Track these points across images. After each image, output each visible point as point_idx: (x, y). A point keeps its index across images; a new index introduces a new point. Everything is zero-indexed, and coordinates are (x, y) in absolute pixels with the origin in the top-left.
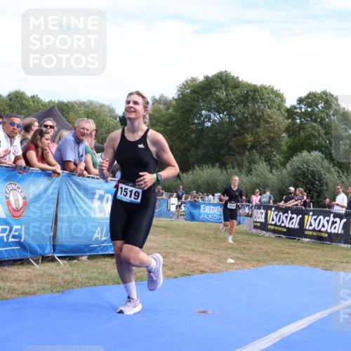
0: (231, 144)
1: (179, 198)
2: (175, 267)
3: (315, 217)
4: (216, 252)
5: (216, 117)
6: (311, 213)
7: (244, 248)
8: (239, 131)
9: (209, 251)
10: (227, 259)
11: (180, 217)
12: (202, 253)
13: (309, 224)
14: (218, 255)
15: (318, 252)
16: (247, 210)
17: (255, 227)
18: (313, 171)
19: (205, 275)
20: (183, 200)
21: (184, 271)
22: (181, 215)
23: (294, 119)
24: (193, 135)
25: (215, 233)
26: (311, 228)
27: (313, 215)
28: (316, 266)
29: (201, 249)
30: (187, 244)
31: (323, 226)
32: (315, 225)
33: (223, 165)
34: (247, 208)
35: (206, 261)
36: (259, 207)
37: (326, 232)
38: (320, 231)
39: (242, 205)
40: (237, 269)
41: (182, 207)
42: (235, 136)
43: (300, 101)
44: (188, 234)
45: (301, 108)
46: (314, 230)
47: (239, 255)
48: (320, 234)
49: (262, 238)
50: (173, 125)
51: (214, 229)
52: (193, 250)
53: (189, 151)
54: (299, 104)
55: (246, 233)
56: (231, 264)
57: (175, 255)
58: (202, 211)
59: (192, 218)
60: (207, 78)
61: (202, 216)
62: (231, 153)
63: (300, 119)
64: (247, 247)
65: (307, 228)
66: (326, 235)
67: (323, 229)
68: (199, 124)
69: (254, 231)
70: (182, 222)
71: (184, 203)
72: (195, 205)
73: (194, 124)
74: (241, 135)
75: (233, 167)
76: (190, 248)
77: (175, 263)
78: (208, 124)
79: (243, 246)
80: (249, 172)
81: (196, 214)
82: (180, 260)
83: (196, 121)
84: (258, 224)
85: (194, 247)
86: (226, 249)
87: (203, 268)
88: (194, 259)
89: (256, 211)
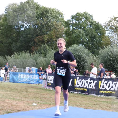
0: (35, 40)
1: (6, 70)
2: (4, 108)
3: (80, 80)
4: (27, 100)
5: (27, 25)
6: (78, 78)
7: (42, 97)
8: (40, 33)
9: (23, 99)
10: (32, 103)
11: (7, 80)
12: (19, 100)
13: (77, 84)
14: (28, 101)
15: (82, 99)
16: (44, 76)
17: (48, 86)
18: (79, 55)
19: (20, 112)
20: (8, 71)
21: (8, 111)
22: (7, 79)
23: (69, 27)
24: (14, 35)
25: (26, 89)
26: (78, 86)
27: (79, 79)
28: (81, 107)
29: (18, 98)
30: (10, 96)
31: (85, 85)
32: (80, 84)
33: (31, 52)
34: (44, 75)
35: (21, 105)
36: (50, 75)
37: (86, 88)
38: (83, 88)
39: (41, 74)
40: (38, 109)
41: (8, 75)
42: (37, 36)
43: (73, 17)
44: (11, 90)
45: (73, 21)
46: (80, 87)
47: (39, 101)
48: (83, 89)
49: (52, 92)
50: (3, 29)
51: (26, 87)
52: (14, 99)
53: (12, 44)
54: (72, 19)
55: (43, 89)
56: (34, 106)
57: (4, 102)
58: (19, 77)
59: (14, 81)
60: (22, 3)
61: (19, 80)
62: (35, 45)
63: (73, 27)
64: (44, 96)
65: (76, 86)
66: (86, 90)
67: (84, 87)
68: (17, 29)
69: (48, 88)
70: (7, 83)
71: (9, 72)
72: (15, 74)
73: (15, 29)
74: (41, 35)
75: (36, 53)
76: (12, 97)
77: (3, 106)
78: (23, 29)
79: (41, 96)
80: (45, 56)
81: (15, 79)
82: (6, 104)
83: (16, 27)
84: (50, 84)
85: (14, 97)
86: (32, 98)
87: (19, 109)
88: (14, 104)
89: (49, 77)
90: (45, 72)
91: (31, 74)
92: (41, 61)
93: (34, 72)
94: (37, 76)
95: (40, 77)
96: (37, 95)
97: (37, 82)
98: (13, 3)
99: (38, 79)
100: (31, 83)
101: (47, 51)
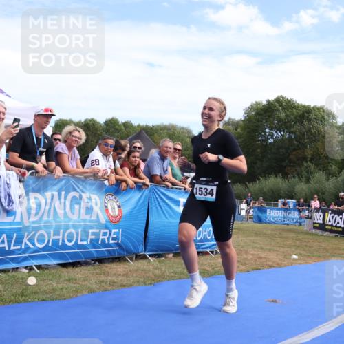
0: (291, 157)
1: (248, 204)
2: (247, 262)
4: (282, 249)
5: (278, 135)
7: (306, 246)
8: (298, 146)
9: (275, 248)
10: (291, 255)
11: (249, 220)
12: (270, 250)
14: (283, 252)
17: (315, 228)
19: (273, 269)
20: (251, 205)
21: (255, 266)
24: (259, 150)
25: (280, 233)
29: (268, 247)
30: (256, 243)
33: (285, 175)
34: (307, 212)
35: (273, 257)
36: (317, 210)
39: (303, 209)
40: (300, 264)
41: (251, 211)
42: (294, 150)
44: (257, 234)
47: (302, 252)
49: (321, 237)
50: (242, 142)
51: (279, 230)
52: (262, 248)
53: (256, 163)
55: (307, 233)
56: (295, 259)
57: (246, 253)
58: (268, 214)
59: (260, 220)
60: (269, 102)
61: (268, 219)
62: (292, 164)
64: (308, 244)
68: (263, 141)
69: (314, 231)
70: (251, 224)
72: (262, 210)
73: (259, 140)
74: (300, 149)
75: (294, 177)
76: (259, 246)
77: (246, 259)
78: (271, 141)
79: (305, 244)
80: (308, 181)
81: (263, 218)
82: (251, 257)
83: (260, 138)
84: (317, 225)
85: (262, 246)
86: (290, 246)
87: (271, 263)
88: (263, 256)
89: (315, 213)
90: (309, 206)
91: (287, 210)
92: (302, 189)
93: (291, 206)
94: (296, 213)
95: (302, 214)
96: (298, 243)
97: (296, 221)
98: (256, 102)
99: (298, 217)
100: (288, 224)
101: (311, 173)
